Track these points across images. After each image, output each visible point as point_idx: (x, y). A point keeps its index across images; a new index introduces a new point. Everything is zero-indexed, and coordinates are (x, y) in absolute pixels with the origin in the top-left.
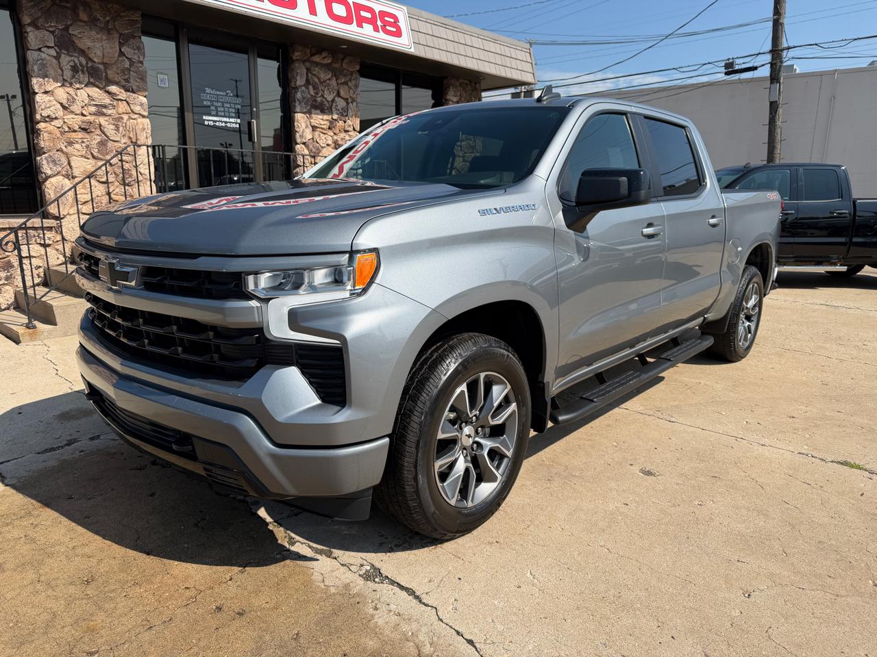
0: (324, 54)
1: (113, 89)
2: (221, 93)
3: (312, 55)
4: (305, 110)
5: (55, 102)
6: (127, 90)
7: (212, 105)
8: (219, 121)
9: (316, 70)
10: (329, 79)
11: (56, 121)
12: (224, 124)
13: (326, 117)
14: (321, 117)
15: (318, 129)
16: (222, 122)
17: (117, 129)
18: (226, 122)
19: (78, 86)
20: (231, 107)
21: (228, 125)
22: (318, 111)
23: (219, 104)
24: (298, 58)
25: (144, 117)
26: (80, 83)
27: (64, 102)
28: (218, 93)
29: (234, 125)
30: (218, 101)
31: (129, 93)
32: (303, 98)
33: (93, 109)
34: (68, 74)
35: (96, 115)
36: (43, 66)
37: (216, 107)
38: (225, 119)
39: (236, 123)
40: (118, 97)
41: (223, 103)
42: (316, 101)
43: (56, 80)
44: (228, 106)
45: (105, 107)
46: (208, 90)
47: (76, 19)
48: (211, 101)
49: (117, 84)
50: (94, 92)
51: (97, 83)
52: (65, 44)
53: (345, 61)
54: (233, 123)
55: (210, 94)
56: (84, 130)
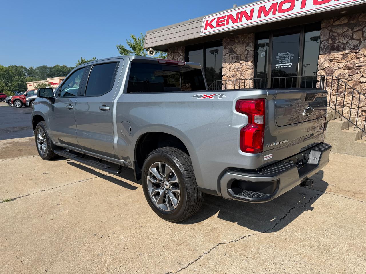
0: (341, 19)
1: (241, 62)
2: (285, 54)
3: (334, 22)
4: (325, 52)
5: (226, 70)
6: (246, 61)
7: (280, 60)
8: (282, 66)
9: (334, 29)
10: (346, 31)
11: (226, 75)
12: (284, 67)
13: (340, 53)
14: (337, 54)
15: (334, 61)
16: (283, 66)
17: (241, 75)
18: (285, 66)
19: (232, 63)
20: (288, 59)
21: (286, 66)
22: (336, 51)
23: (283, 58)
24: (323, 27)
25: (250, 69)
26: (233, 62)
27: (229, 69)
28: (283, 54)
29: (289, 66)
30: (283, 57)
31: (246, 62)
32: (324, 46)
33: (236, 70)
34: (231, 60)
35: (236, 71)
36: (225, 59)
37: (282, 60)
38: (285, 64)
39: (290, 65)
40: (243, 64)
41: (285, 58)
42: (334, 46)
43: (228, 63)
44: (287, 58)
45: (239, 68)
46: (279, 54)
47: (235, 42)
48: (280, 58)
49: (243, 60)
50: (237, 64)
51: (237, 61)
52: (232, 51)
53: (360, 17)
54: (288, 65)
55: (280, 55)
56: (233, 76)
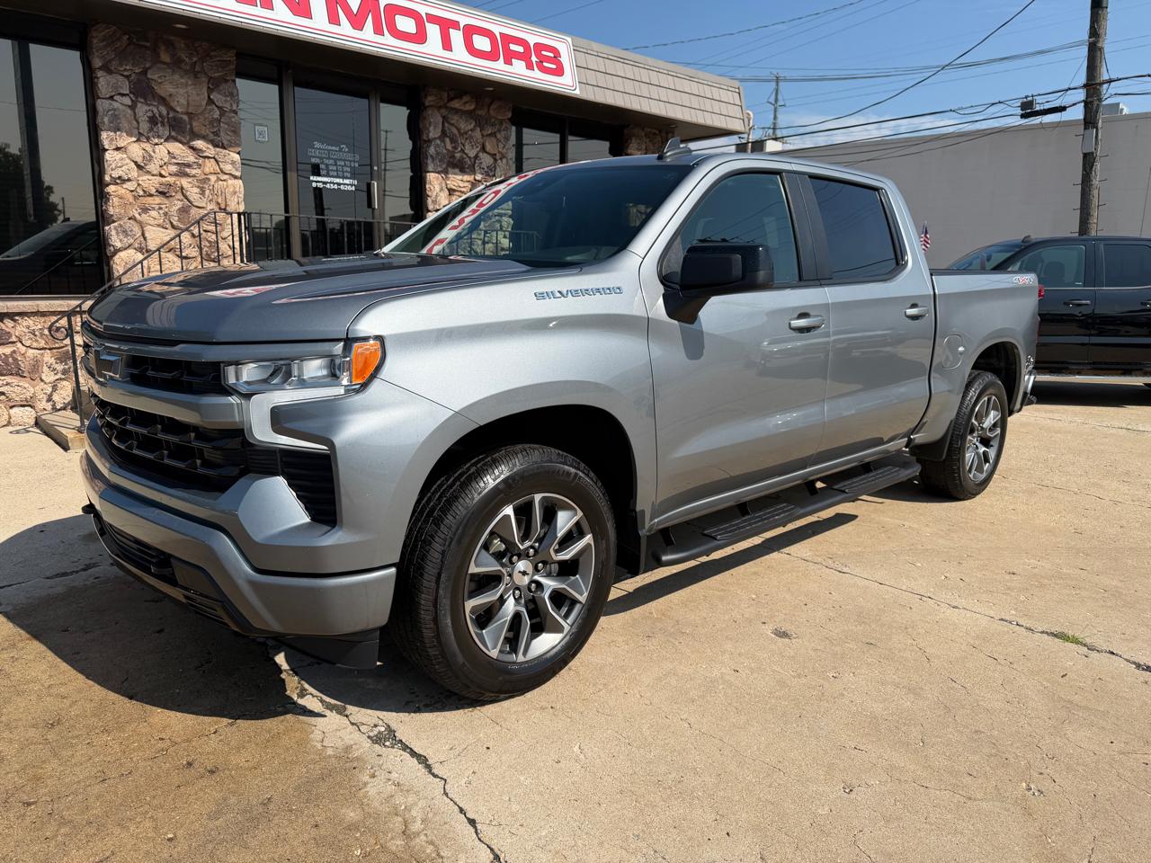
0: (466, 98)
1: (199, 144)
2: (334, 148)
3: (451, 99)
4: (440, 169)
5: (128, 161)
6: (216, 146)
7: (323, 163)
8: (330, 183)
9: (455, 119)
10: (471, 130)
11: (129, 183)
12: (336, 187)
13: (466, 178)
14: (460, 177)
15: (457, 193)
16: (334, 184)
17: (203, 193)
18: (339, 184)
19: (156, 141)
20: (345, 165)
21: (342, 187)
22: (457, 170)
23: (331, 162)
24: (431, 103)
25: (236, 177)
26: (159, 137)
27: (139, 160)
28: (330, 148)
29: (349, 188)
30: (329, 158)
31: (218, 149)
32: (438, 154)
33: (174, 169)
34: (144, 126)
35: (178, 175)
36: (115, 117)
37: (327, 165)
38: (338, 180)
39: (352, 185)
40: (205, 154)
41: (335, 160)
42: (453, 157)
43: (130, 134)
44: (343, 163)
45: (189, 166)
46: (317, 145)
47: (156, 60)
48: (321, 158)
49: (204, 138)
50: (176, 148)
51: (179, 137)
52: (142, 90)
53: (492, 107)
54: (348, 185)
55: (320, 149)
56: (163, 193)
